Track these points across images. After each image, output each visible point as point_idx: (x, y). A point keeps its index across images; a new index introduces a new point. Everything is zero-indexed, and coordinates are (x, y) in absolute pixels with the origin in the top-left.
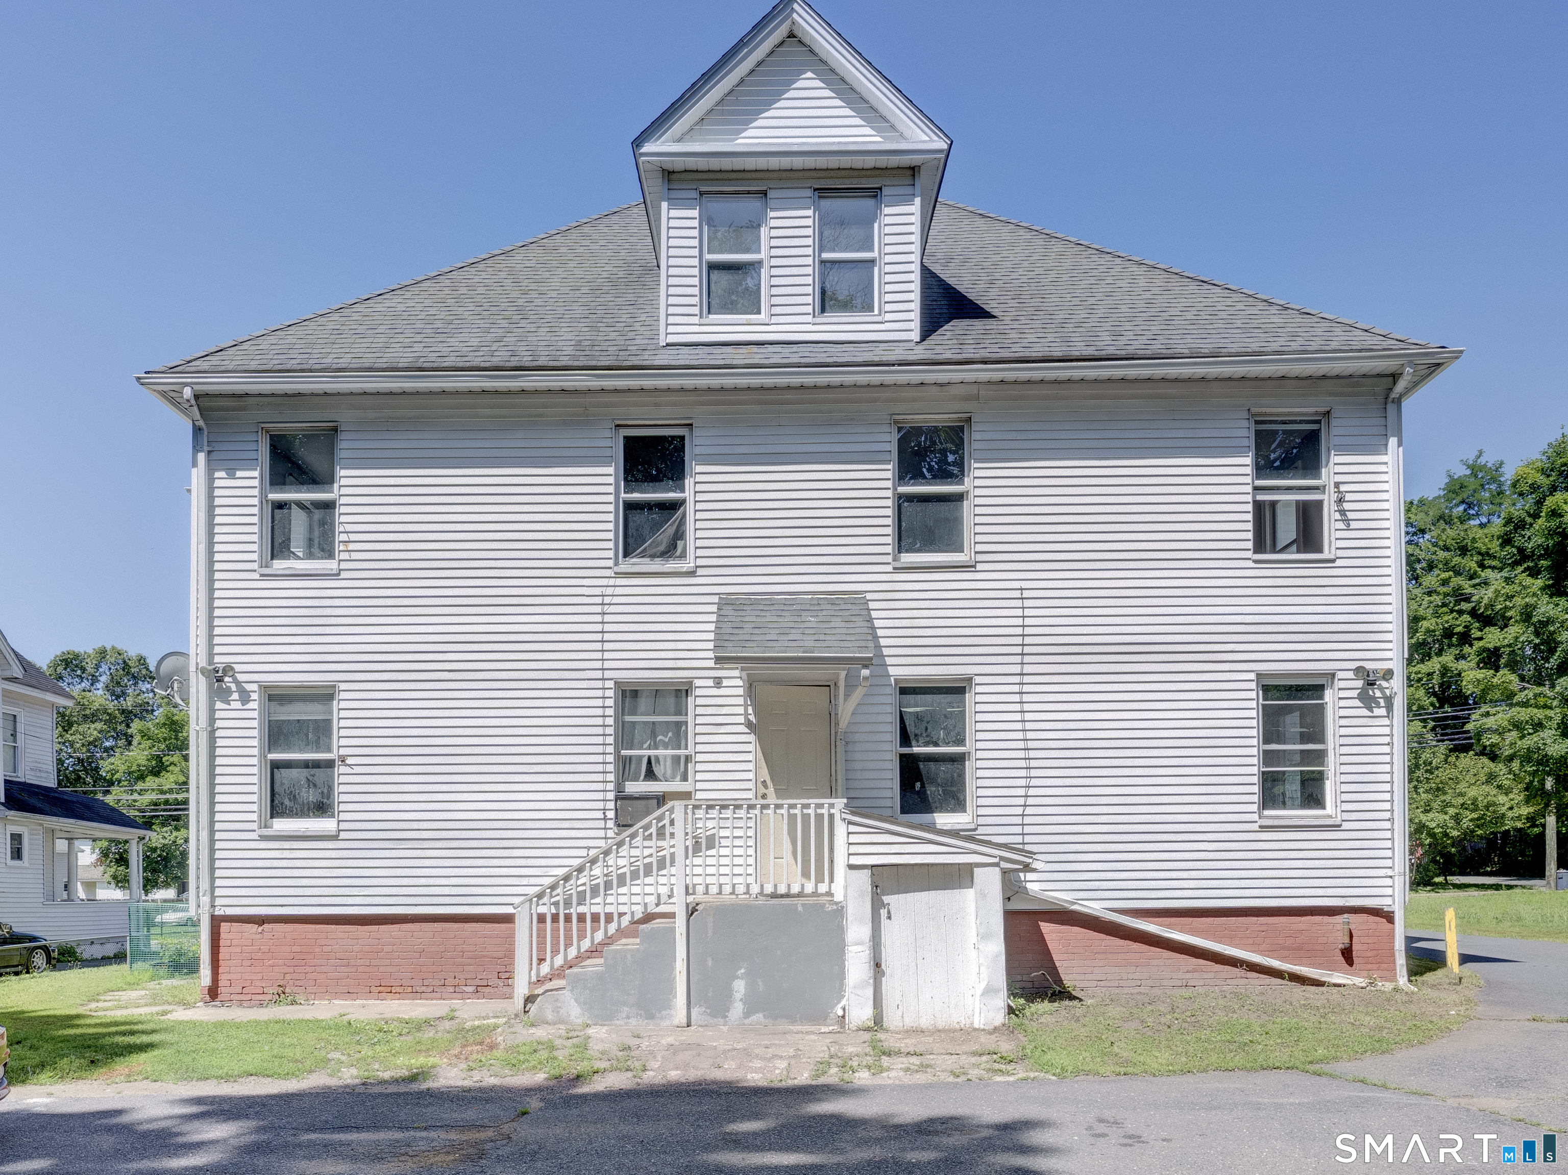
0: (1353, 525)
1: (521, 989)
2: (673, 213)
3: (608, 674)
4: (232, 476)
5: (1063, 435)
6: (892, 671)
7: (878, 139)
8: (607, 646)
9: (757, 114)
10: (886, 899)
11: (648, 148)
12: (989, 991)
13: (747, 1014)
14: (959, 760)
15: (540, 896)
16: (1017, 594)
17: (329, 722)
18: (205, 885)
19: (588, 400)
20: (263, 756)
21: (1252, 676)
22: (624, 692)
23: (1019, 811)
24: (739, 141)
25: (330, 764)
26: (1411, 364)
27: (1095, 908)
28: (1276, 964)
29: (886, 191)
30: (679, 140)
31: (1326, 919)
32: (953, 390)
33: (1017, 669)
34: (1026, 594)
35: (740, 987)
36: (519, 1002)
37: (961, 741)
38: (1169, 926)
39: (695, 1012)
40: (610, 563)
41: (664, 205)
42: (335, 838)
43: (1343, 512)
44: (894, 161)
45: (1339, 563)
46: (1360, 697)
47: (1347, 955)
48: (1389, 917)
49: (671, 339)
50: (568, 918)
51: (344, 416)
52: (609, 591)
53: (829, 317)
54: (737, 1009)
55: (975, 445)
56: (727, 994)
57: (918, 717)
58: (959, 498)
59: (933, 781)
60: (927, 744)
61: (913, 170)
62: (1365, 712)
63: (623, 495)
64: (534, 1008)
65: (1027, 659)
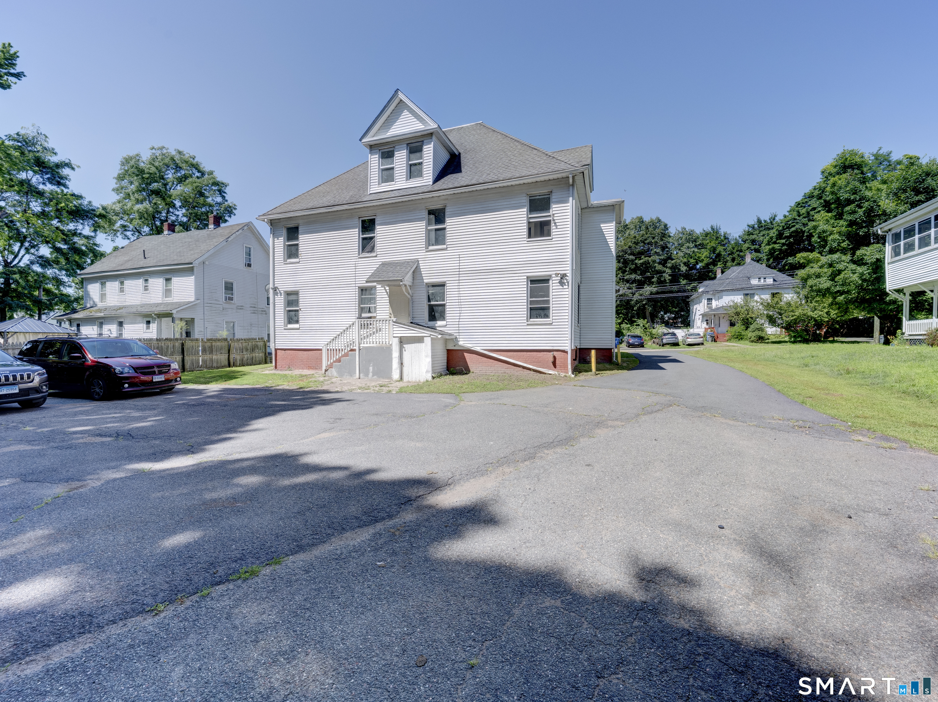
0: (558, 227)
1: (324, 368)
2: (372, 157)
3: (357, 285)
4: (278, 239)
5: (471, 207)
6: (425, 281)
7: (423, 127)
8: (357, 277)
9: (392, 125)
10: (404, 346)
11: (364, 141)
12: (427, 372)
13: (373, 376)
14: (444, 305)
15: (328, 344)
16: (458, 256)
17: (298, 300)
18: (273, 341)
19: (352, 211)
20: (285, 308)
21: (525, 277)
22: (362, 290)
23: (458, 320)
24: (388, 134)
25: (297, 311)
26: (570, 174)
27: (478, 349)
28: (531, 367)
29: (425, 142)
30: (373, 137)
31: (548, 353)
32: (441, 198)
33: (457, 279)
34: (461, 256)
35: (371, 368)
36: (324, 371)
37: (444, 300)
38: (500, 355)
39: (361, 375)
40: (357, 255)
41: (370, 155)
42: (298, 329)
43: (555, 223)
44: (425, 133)
45: (553, 240)
46: (559, 283)
47: (554, 364)
48: (567, 352)
49: (371, 192)
50: (336, 350)
51: (300, 222)
52: (357, 263)
53: (412, 180)
54: (371, 375)
55: (448, 213)
56: (368, 370)
57: (433, 294)
58: (444, 229)
59: (437, 312)
60: (435, 301)
61: (431, 134)
62: (561, 287)
63: (361, 236)
64: (327, 373)
65: (461, 275)
